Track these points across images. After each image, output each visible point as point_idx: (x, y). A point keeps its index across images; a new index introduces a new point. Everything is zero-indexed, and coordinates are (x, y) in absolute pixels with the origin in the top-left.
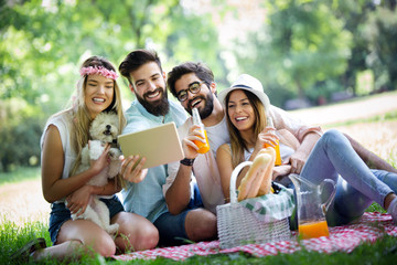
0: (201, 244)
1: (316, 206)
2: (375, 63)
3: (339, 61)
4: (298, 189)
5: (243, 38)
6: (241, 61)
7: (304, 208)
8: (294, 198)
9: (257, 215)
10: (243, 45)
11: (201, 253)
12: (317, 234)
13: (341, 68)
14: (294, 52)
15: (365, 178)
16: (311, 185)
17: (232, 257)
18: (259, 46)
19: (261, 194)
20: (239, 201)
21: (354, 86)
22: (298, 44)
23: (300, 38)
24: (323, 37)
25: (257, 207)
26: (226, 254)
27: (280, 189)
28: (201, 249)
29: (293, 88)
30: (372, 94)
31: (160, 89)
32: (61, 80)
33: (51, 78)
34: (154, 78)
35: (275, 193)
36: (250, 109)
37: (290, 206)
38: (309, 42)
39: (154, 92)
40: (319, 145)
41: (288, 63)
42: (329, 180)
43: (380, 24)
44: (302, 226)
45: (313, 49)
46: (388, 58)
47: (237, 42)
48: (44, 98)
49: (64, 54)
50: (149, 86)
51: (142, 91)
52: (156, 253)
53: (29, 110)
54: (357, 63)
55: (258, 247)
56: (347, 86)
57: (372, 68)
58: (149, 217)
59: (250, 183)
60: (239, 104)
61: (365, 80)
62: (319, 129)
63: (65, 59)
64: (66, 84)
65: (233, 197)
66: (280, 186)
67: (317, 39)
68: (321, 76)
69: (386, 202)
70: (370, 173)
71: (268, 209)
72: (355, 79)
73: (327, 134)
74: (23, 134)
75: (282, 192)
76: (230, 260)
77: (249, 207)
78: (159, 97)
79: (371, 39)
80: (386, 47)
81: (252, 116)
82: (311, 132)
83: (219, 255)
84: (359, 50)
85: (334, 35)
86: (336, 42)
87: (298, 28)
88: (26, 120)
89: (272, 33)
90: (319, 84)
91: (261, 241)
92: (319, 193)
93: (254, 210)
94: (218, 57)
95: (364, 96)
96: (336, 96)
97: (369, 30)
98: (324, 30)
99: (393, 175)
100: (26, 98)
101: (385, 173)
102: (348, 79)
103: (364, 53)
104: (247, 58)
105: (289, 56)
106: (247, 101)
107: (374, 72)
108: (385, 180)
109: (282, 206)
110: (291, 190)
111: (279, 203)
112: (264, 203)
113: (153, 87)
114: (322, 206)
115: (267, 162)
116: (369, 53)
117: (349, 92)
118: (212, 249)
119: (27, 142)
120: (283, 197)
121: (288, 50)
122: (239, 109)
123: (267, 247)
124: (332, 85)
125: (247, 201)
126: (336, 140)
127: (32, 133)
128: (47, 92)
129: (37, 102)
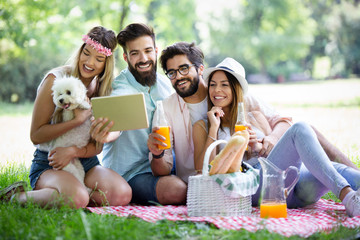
0: (170, 208)
1: (279, 189)
2: (333, 52)
3: (302, 46)
4: (265, 171)
5: (219, 13)
6: (214, 33)
7: (268, 190)
8: (260, 179)
9: (225, 190)
10: (217, 19)
11: (170, 217)
12: (277, 215)
13: (303, 53)
14: (262, 32)
15: (326, 170)
16: (277, 170)
17: (198, 226)
18: (232, 22)
19: (231, 172)
20: (210, 175)
21: (311, 70)
22: (266, 24)
23: (269, 20)
24: (291, 22)
25: (225, 183)
26: (193, 223)
27: (248, 169)
28: (170, 213)
29: (257, 64)
30: (327, 79)
31: (151, 62)
32: (50, 29)
33: (41, 25)
34: (147, 51)
35: (243, 171)
36: (229, 91)
37: (255, 185)
38: (278, 25)
39: (145, 64)
40: (288, 134)
41: (256, 41)
42: (294, 167)
43: (343, 17)
44: (264, 205)
45: (280, 32)
46: (346, 49)
47: (212, 16)
48: (32, 43)
49: (56, 6)
50: (141, 57)
51: (135, 60)
52: (128, 211)
53: (17, 52)
54: (318, 50)
55: (222, 219)
56: (305, 69)
57: (330, 56)
58: (125, 176)
59: (222, 160)
60: (219, 84)
61: (322, 66)
62: (290, 120)
63: (56, 10)
64: (54, 32)
65: (205, 170)
66: (248, 165)
67: (284, 22)
68: (283, 57)
69: (342, 194)
70: (330, 164)
71: (235, 185)
72: (313, 63)
73: (296, 125)
74: (8, 72)
75: (249, 172)
76: (196, 228)
77: (219, 182)
78: (149, 69)
79: (333, 29)
80: (346, 39)
81: (230, 97)
82: (283, 121)
83: (187, 222)
84: (321, 38)
85: (300, 22)
86: (301, 28)
87: (269, 11)
88: (13, 60)
89: (245, 12)
90: (281, 63)
91: (225, 214)
92: (284, 177)
93: (222, 185)
94: (194, 27)
95: (319, 79)
96: (295, 77)
97: (332, 22)
98: (292, 15)
99: (351, 170)
100: (16, 40)
101: (344, 167)
102: (307, 63)
103: (325, 41)
104: (218, 31)
105: (257, 34)
106: (227, 83)
107: (332, 60)
108: (343, 173)
109: (248, 184)
110: (257, 171)
111: (245, 182)
112: (232, 180)
113: (146, 58)
114: (285, 190)
115: (241, 144)
116: (329, 41)
117: (306, 74)
118: (179, 215)
119: (11, 80)
120: (250, 176)
121: (257, 29)
122: (218, 89)
123: (230, 221)
124: (291, 66)
125: (217, 176)
126: (304, 132)
127: (17, 73)
128: (35, 38)
129: (25, 45)
